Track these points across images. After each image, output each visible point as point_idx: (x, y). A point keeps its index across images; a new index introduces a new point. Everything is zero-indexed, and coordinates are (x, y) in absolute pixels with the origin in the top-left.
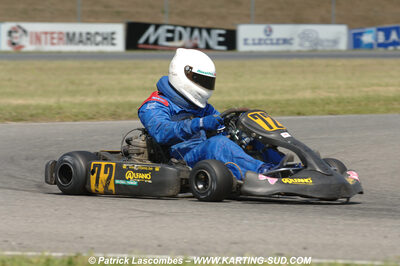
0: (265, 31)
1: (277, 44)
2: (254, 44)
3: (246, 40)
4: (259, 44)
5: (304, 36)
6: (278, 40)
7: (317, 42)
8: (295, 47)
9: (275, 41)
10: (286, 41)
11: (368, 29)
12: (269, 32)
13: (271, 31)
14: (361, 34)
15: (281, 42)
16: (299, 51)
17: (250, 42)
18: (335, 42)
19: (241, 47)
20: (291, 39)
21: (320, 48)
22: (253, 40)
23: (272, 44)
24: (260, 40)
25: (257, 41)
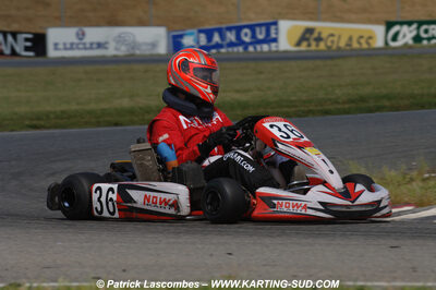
0: (77, 34)
1: (91, 48)
2: (66, 49)
3: (56, 44)
4: (71, 48)
5: (120, 40)
6: (92, 44)
7: (135, 45)
8: (111, 52)
9: (88, 46)
10: (100, 45)
11: (189, 31)
12: (81, 35)
13: (83, 34)
14: (181, 36)
15: (95, 46)
16: (115, 56)
17: (61, 46)
18: (154, 45)
19: (52, 53)
20: (106, 43)
21: (138, 52)
22: (65, 44)
23: (85, 49)
24: (72, 44)
25: (68, 46)
